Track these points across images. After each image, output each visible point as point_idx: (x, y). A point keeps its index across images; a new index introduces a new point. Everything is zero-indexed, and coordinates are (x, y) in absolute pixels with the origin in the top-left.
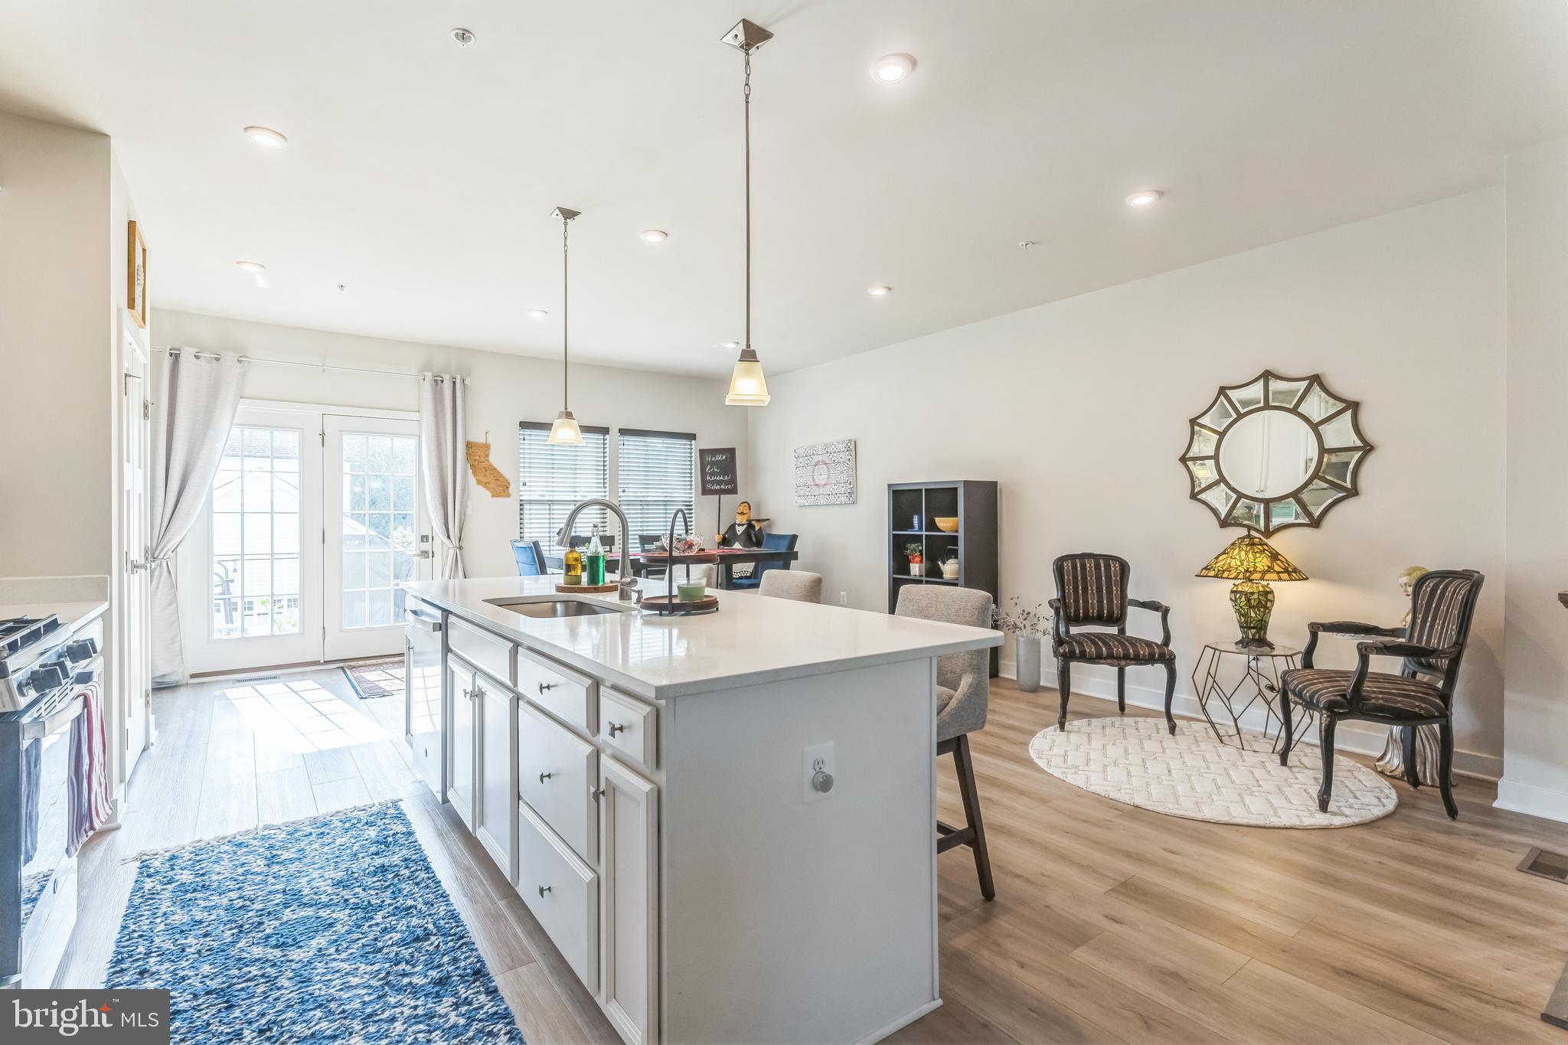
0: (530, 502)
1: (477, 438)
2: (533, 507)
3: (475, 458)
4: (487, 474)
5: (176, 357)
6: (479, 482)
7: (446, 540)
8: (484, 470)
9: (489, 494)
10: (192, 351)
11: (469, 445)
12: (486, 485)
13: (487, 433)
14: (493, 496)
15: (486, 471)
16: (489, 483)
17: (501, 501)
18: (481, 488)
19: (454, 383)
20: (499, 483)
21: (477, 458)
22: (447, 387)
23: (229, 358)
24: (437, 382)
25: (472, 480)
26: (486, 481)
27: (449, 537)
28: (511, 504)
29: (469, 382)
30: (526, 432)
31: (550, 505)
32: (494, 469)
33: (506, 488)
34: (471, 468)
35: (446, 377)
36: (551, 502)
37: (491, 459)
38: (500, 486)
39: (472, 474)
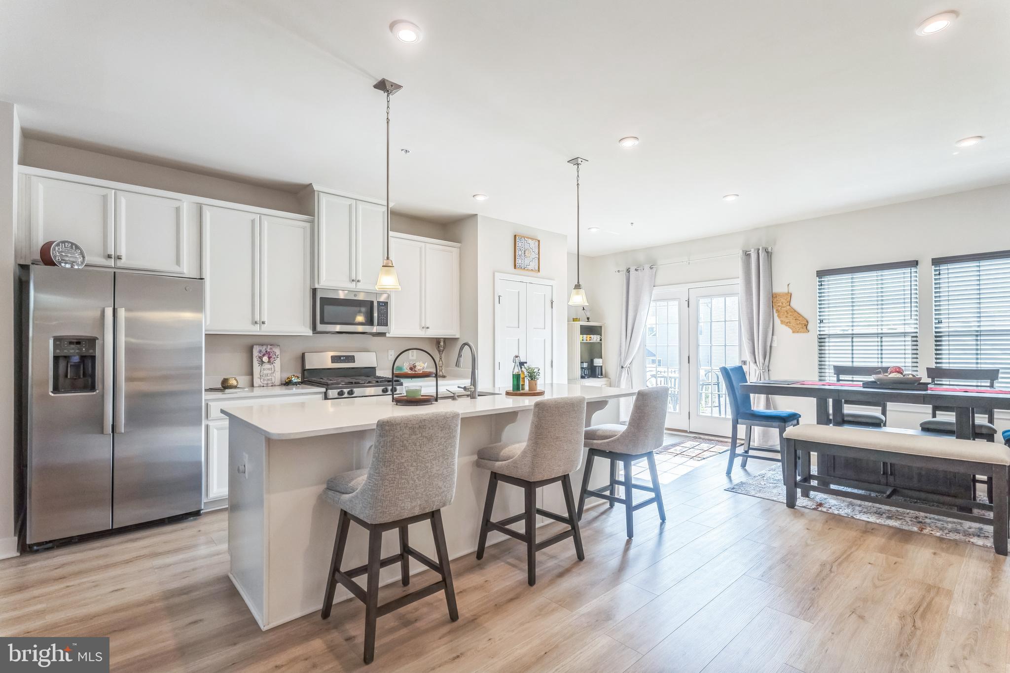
0: (830, 336)
1: (779, 288)
2: (832, 340)
3: (779, 304)
4: (789, 316)
5: (628, 271)
6: (782, 322)
8: (786, 313)
9: (791, 331)
10: (635, 267)
11: (774, 297)
12: (787, 324)
13: (788, 285)
14: (793, 332)
15: (788, 313)
16: (790, 322)
17: (801, 336)
18: (784, 326)
19: (759, 253)
20: (798, 322)
21: (780, 304)
22: (753, 257)
23: (647, 267)
24: (747, 255)
25: (777, 321)
26: (787, 321)
27: (756, 362)
28: (811, 338)
29: (770, 250)
30: (826, 279)
31: (852, 338)
32: (795, 311)
33: (806, 326)
34: (775, 310)
35: (753, 250)
36: (853, 336)
37: (794, 304)
38: (802, 325)
39: (776, 315)
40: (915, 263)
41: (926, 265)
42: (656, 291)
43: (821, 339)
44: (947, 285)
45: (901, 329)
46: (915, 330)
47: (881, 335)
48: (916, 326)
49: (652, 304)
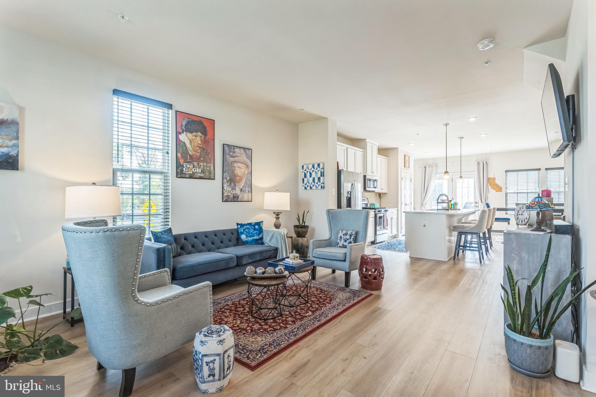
0: (509, 193)
1: (491, 176)
2: (510, 194)
5: (425, 167)
6: (492, 188)
7: (482, 204)
9: (495, 191)
10: (428, 166)
11: (489, 179)
12: (494, 189)
13: (494, 175)
14: (496, 192)
15: (494, 185)
16: (495, 188)
17: (499, 193)
18: (492, 189)
19: (483, 163)
20: (498, 188)
21: (491, 182)
22: (481, 165)
23: (434, 166)
24: (478, 163)
25: (490, 188)
27: (482, 202)
28: (503, 194)
29: (488, 162)
30: (508, 173)
31: (517, 194)
32: (497, 184)
33: (501, 189)
34: (489, 184)
35: (481, 162)
36: (518, 193)
37: (496, 182)
38: (499, 189)
39: (489, 185)
40: (540, 169)
41: (543, 170)
42: (437, 175)
43: (506, 194)
44: (549, 175)
45: (534, 191)
46: (539, 191)
47: (527, 193)
48: (539, 190)
49: (436, 180)
